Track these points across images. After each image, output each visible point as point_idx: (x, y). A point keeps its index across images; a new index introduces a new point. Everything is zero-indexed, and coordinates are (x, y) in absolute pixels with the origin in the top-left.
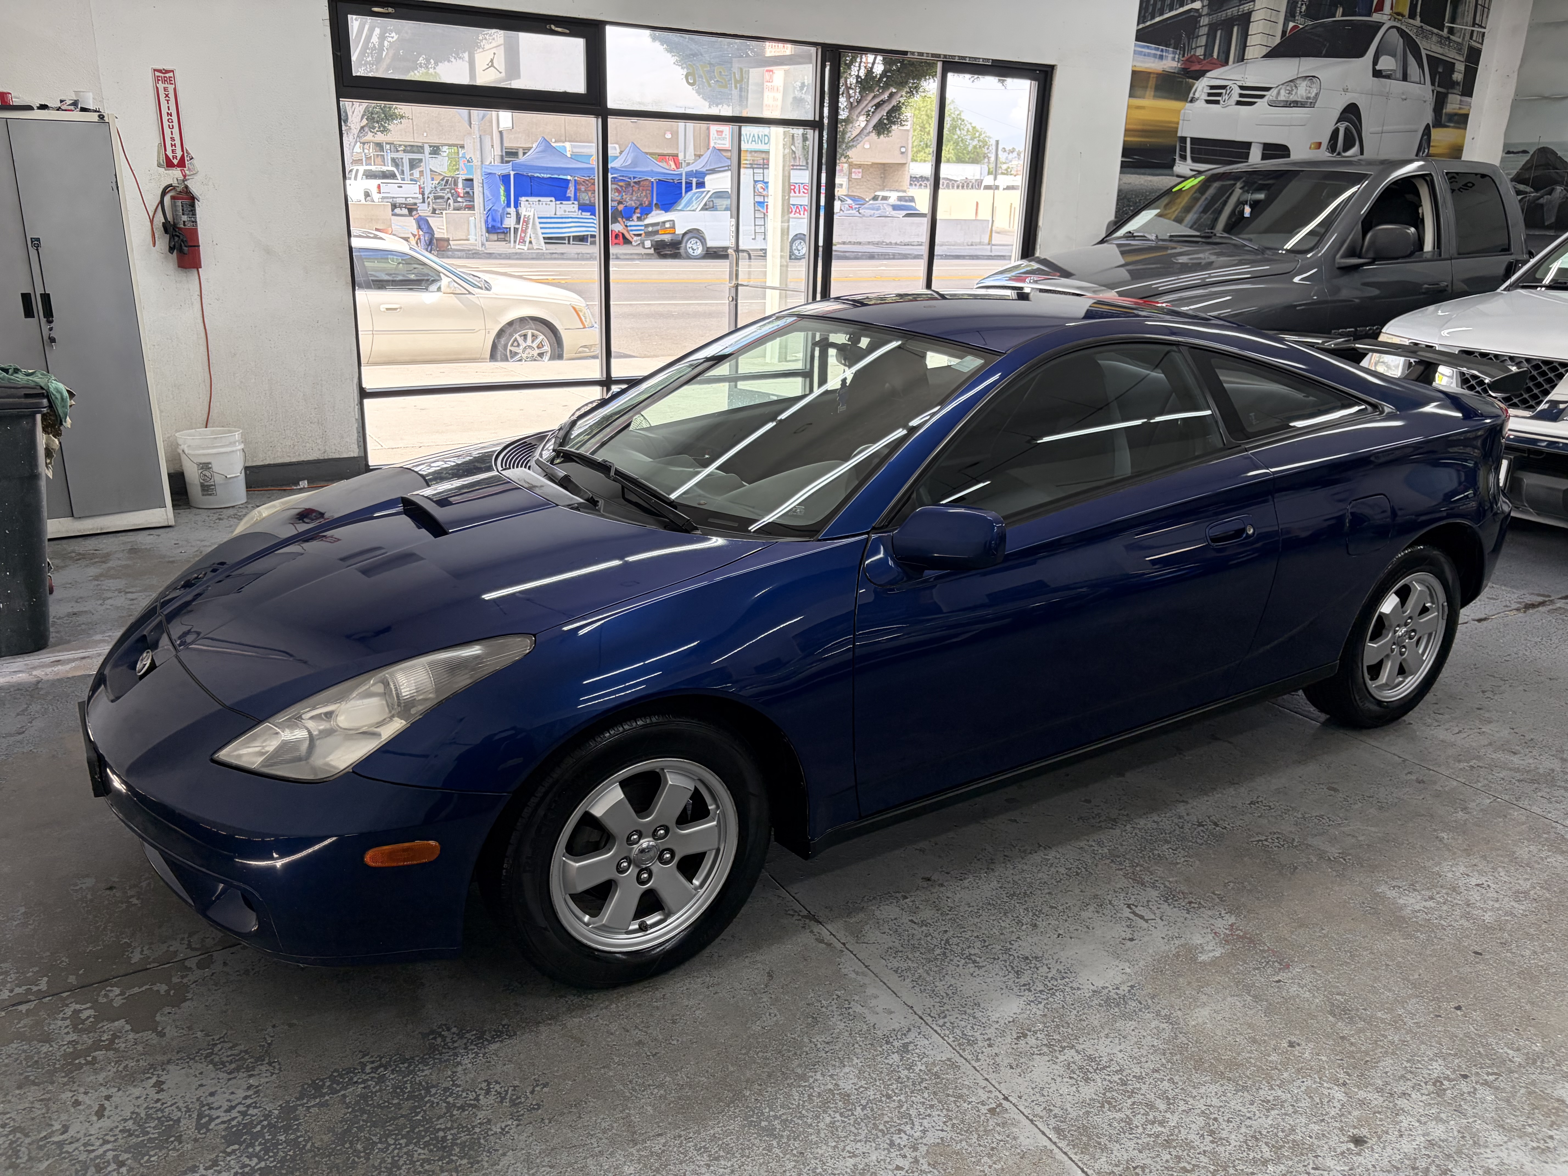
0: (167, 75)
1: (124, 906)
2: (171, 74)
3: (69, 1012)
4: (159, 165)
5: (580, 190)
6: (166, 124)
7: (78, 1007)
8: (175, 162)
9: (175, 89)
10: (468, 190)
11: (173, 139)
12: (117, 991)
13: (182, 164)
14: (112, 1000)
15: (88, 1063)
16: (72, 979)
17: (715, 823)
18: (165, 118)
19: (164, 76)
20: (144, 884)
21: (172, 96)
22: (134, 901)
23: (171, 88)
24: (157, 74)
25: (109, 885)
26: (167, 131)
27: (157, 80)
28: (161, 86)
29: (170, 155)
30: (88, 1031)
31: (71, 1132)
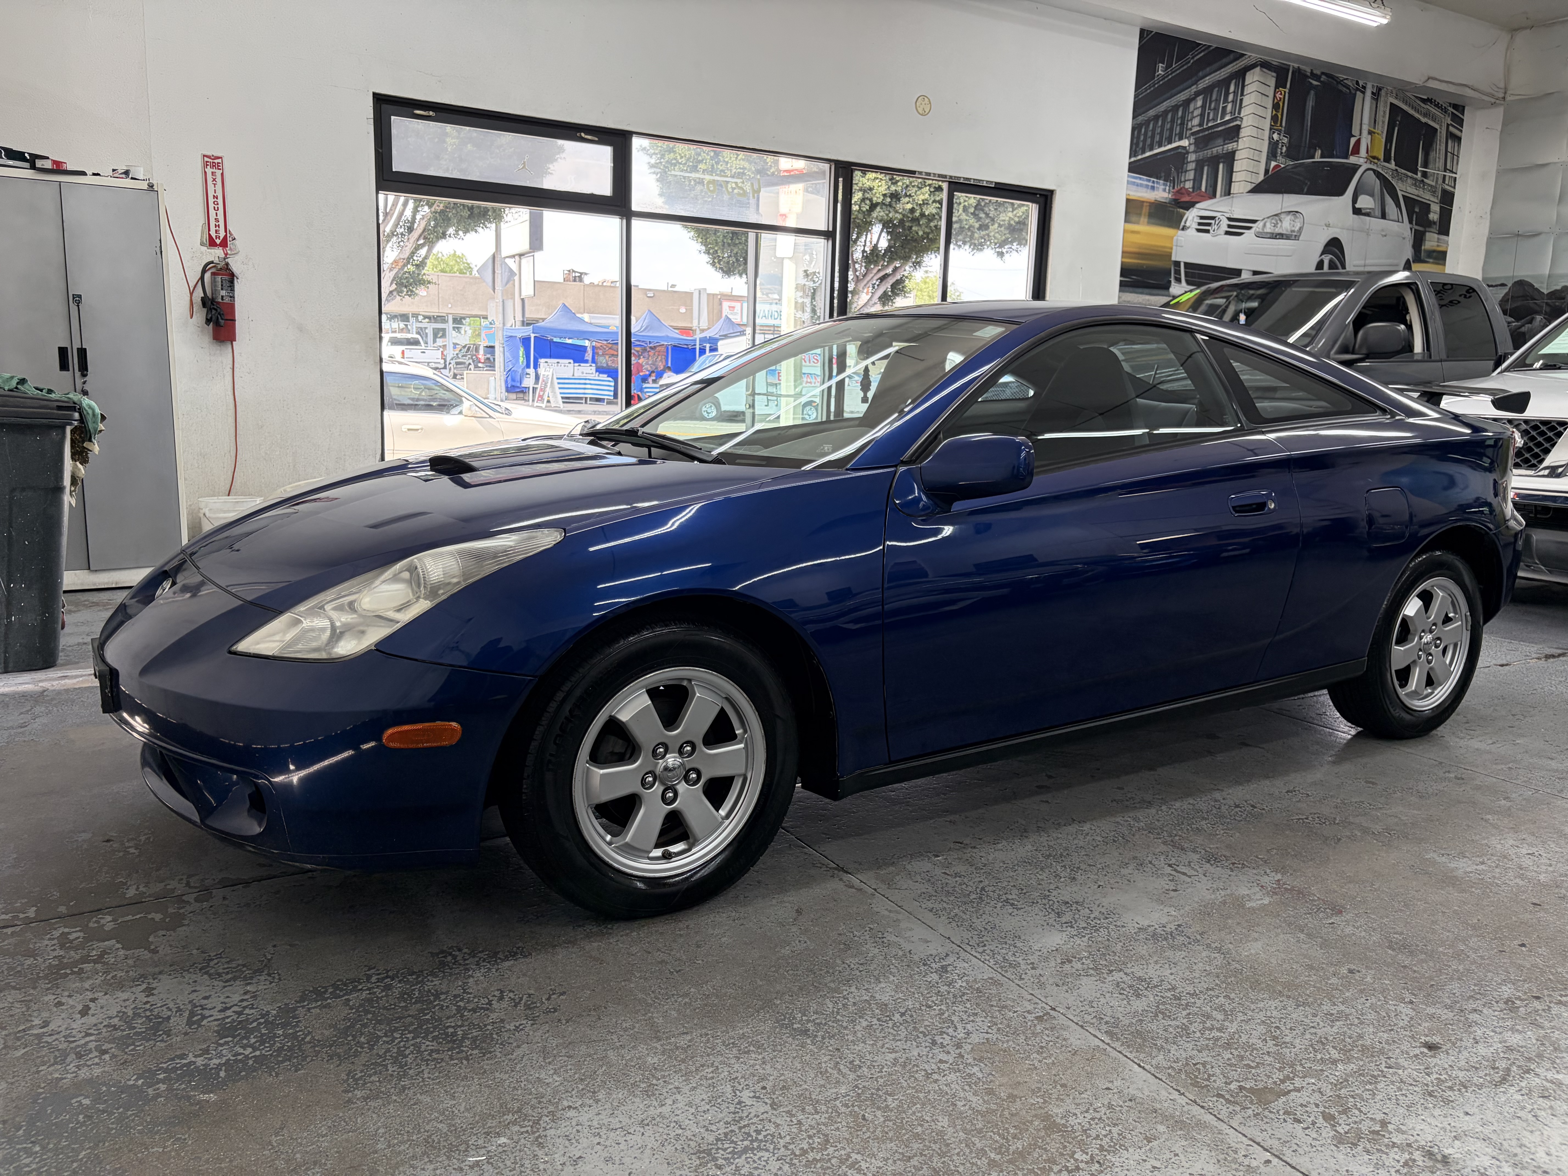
0: (216, 161)
1: (121, 854)
2: (220, 161)
3: (57, 934)
4: (202, 244)
5: (598, 354)
6: (211, 205)
7: (67, 930)
8: (218, 241)
9: (222, 174)
10: (489, 356)
11: (217, 220)
12: (109, 918)
13: (224, 244)
14: (104, 925)
15: (73, 973)
16: (62, 909)
17: (742, 746)
18: (211, 200)
19: (213, 162)
20: (143, 838)
21: (219, 180)
22: (132, 850)
23: (219, 172)
24: (206, 159)
25: (107, 838)
26: (212, 212)
27: (206, 164)
28: (209, 170)
29: (213, 235)
30: (76, 949)
31: (52, 1026)
